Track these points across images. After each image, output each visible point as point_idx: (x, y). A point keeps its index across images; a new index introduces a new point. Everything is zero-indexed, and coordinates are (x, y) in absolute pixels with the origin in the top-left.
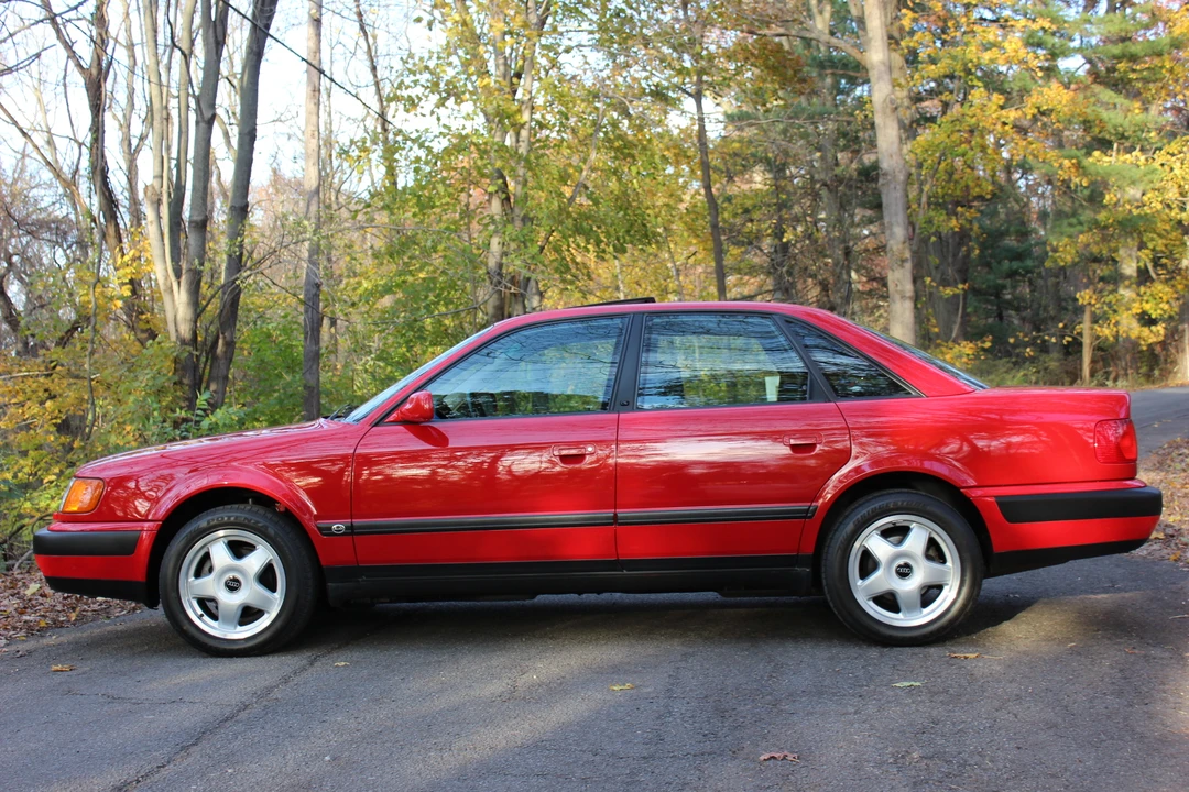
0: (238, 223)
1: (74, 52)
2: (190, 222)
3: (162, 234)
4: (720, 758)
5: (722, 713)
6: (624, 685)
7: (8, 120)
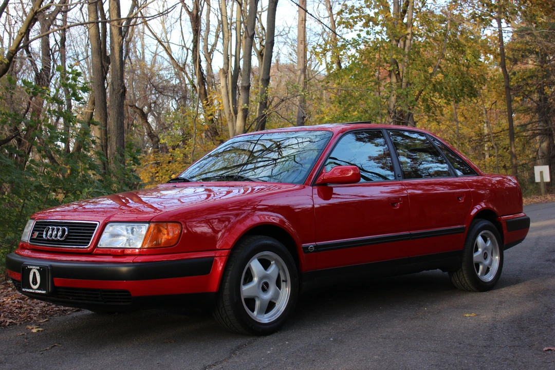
0: (264, 87)
1: (185, 4)
2: (242, 87)
3: (228, 93)
4: (523, 349)
5: (522, 329)
6: (471, 314)
7: (153, 37)
